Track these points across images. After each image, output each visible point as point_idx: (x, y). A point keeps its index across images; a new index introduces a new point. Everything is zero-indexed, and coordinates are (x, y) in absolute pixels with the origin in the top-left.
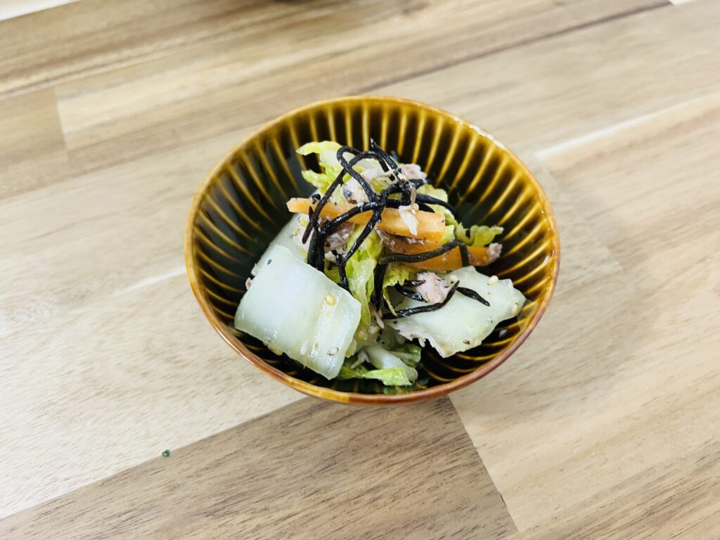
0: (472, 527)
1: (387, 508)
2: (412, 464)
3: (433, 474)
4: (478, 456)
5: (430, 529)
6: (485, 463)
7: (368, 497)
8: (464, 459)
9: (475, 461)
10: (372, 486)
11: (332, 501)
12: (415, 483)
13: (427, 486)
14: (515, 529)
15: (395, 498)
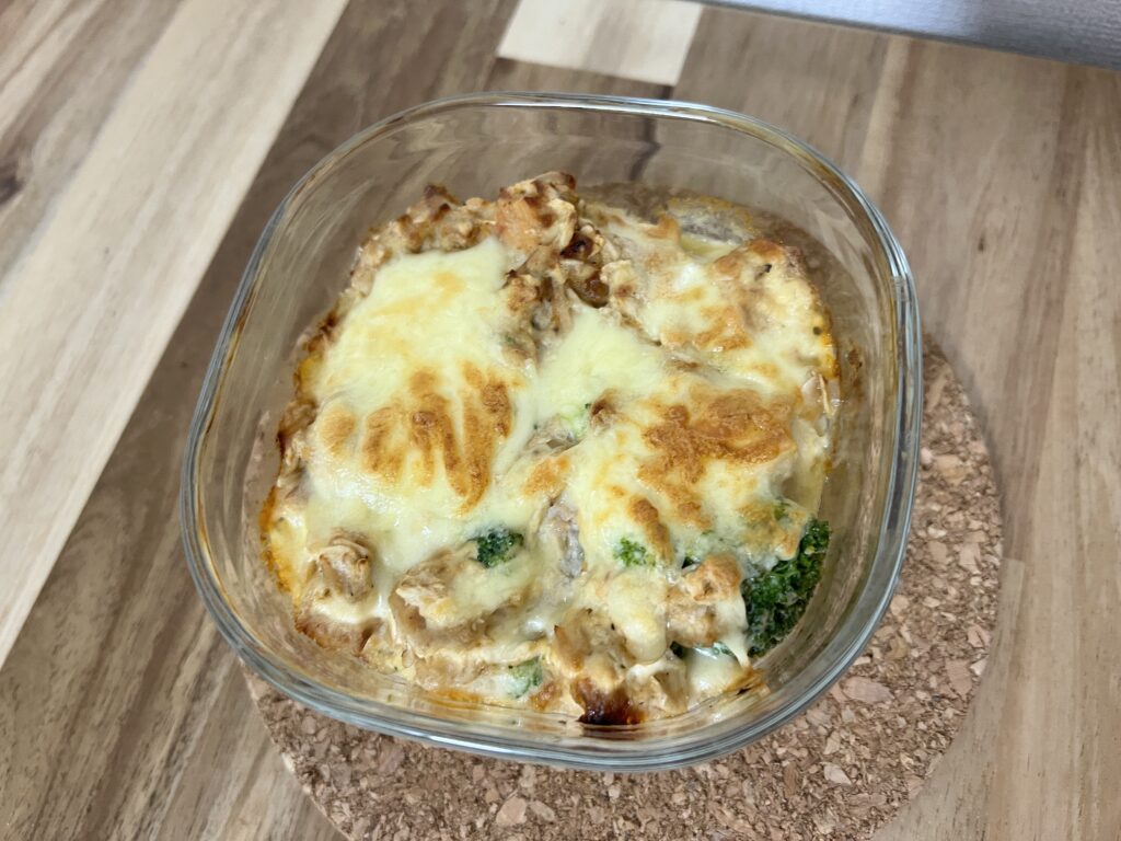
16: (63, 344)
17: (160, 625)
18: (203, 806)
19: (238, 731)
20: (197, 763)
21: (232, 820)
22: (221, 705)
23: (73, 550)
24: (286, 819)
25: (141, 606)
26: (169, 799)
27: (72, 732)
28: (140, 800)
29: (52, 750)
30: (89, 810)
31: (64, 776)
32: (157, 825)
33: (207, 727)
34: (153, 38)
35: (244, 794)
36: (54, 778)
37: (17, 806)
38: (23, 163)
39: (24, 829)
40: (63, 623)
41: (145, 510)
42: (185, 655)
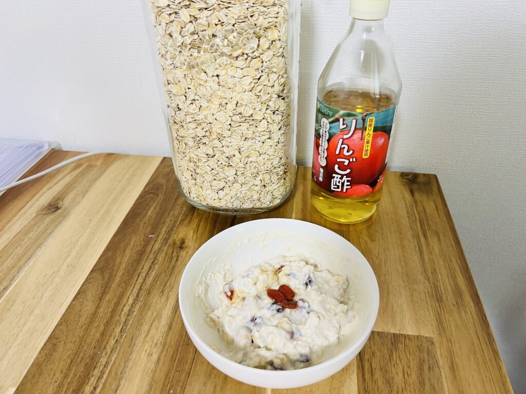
16: (78, 241)
17: (115, 300)
18: (134, 340)
19: (143, 321)
20: (131, 330)
21: (144, 342)
22: (137, 316)
23: (85, 287)
24: (161, 339)
25: (108, 297)
26: (122, 340)
27: (88, 329)
28: (112, 342)
29: (80, 335)
30: (95, 348)
31: (85, 341)
32: (118, 347)
33: (133, 321)
34: (101, 175)
35: (147, 335)
36: (82, 341)
37: (68, 351)
38: (60, 203)
39: (71, 357)
40: (82, 304)
41: (108, 275)
42: (124, 306)
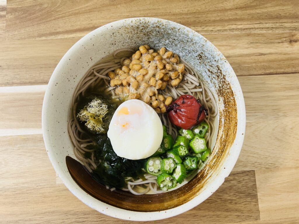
0: (251, 216)
1: (233, 205)
2: (242, 197)
3: (246, 201)
4: (258, 201)
5: (241, 213)
6: (259, 203)
7: (230, 201)
8: (254, 200)
9: (257, 202)
10: (232, 199)
11: (221, 199)
12: (242, 202)
13: (244, 203)
14: (260, 220)
15: (236, 203)
